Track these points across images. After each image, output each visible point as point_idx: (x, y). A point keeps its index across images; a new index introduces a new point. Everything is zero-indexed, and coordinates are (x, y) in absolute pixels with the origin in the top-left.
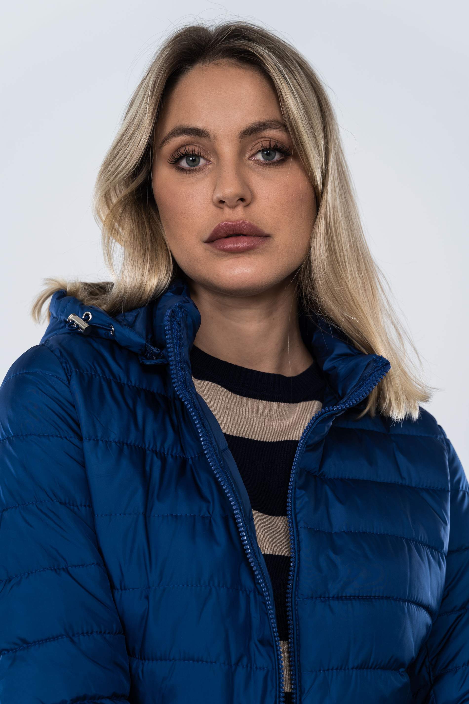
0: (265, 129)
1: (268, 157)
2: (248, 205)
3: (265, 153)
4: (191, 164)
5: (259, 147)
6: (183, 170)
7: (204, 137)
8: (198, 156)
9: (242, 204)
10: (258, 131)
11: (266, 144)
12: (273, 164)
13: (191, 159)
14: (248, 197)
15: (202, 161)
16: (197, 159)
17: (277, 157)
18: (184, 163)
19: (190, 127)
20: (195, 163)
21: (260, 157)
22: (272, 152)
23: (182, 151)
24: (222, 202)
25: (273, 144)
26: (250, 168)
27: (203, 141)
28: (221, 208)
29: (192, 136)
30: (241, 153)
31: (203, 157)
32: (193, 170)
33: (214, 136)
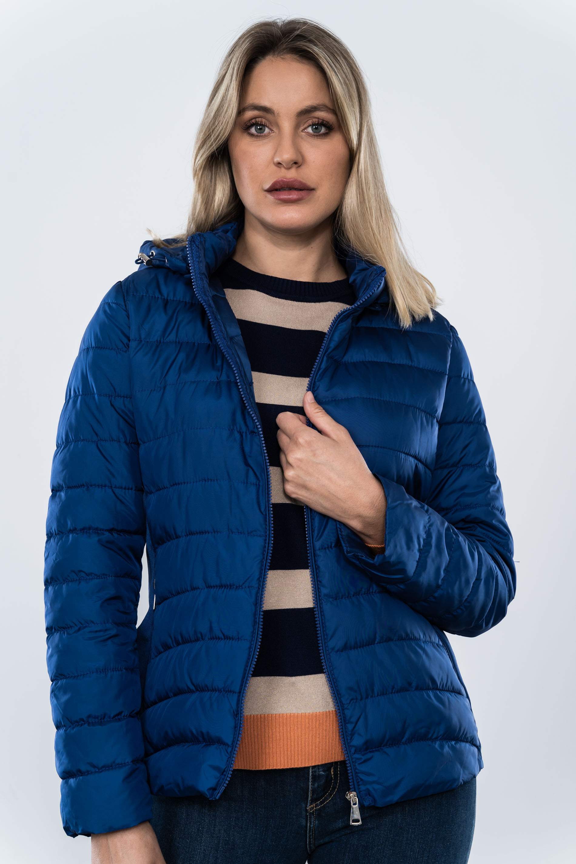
0: (315, 111)
1: (317, 131)
2: (299, 166)
3: (314, 127)
4: (259, 131)
5: (310, 122)
6: (252, 135)
7: (270, 113)
8: (264, 126)
9: (295, 166)
10: (310, 112)
11: (315, 120)
12: (319, 135)
13: (259, 127)
14: (300, 160)
15: (267, 130)
16: (263, 128)
17: (323, 130)
18: (253, 130)
19: (260, 105)
20: (262, 131)
21: (310, 130)
22: (319, 127)
23: (254, 121)
24: (279, 163)
25: (320, 121)
26: (302, 138)
27: (269, 116)
28: (279, 167)
29: (261, 112)
30: (297, 127)
31: (268, 127)
32: (260, 136)
33: (278, 113)
